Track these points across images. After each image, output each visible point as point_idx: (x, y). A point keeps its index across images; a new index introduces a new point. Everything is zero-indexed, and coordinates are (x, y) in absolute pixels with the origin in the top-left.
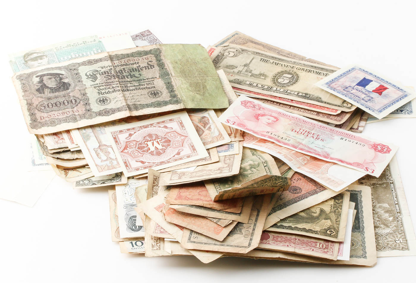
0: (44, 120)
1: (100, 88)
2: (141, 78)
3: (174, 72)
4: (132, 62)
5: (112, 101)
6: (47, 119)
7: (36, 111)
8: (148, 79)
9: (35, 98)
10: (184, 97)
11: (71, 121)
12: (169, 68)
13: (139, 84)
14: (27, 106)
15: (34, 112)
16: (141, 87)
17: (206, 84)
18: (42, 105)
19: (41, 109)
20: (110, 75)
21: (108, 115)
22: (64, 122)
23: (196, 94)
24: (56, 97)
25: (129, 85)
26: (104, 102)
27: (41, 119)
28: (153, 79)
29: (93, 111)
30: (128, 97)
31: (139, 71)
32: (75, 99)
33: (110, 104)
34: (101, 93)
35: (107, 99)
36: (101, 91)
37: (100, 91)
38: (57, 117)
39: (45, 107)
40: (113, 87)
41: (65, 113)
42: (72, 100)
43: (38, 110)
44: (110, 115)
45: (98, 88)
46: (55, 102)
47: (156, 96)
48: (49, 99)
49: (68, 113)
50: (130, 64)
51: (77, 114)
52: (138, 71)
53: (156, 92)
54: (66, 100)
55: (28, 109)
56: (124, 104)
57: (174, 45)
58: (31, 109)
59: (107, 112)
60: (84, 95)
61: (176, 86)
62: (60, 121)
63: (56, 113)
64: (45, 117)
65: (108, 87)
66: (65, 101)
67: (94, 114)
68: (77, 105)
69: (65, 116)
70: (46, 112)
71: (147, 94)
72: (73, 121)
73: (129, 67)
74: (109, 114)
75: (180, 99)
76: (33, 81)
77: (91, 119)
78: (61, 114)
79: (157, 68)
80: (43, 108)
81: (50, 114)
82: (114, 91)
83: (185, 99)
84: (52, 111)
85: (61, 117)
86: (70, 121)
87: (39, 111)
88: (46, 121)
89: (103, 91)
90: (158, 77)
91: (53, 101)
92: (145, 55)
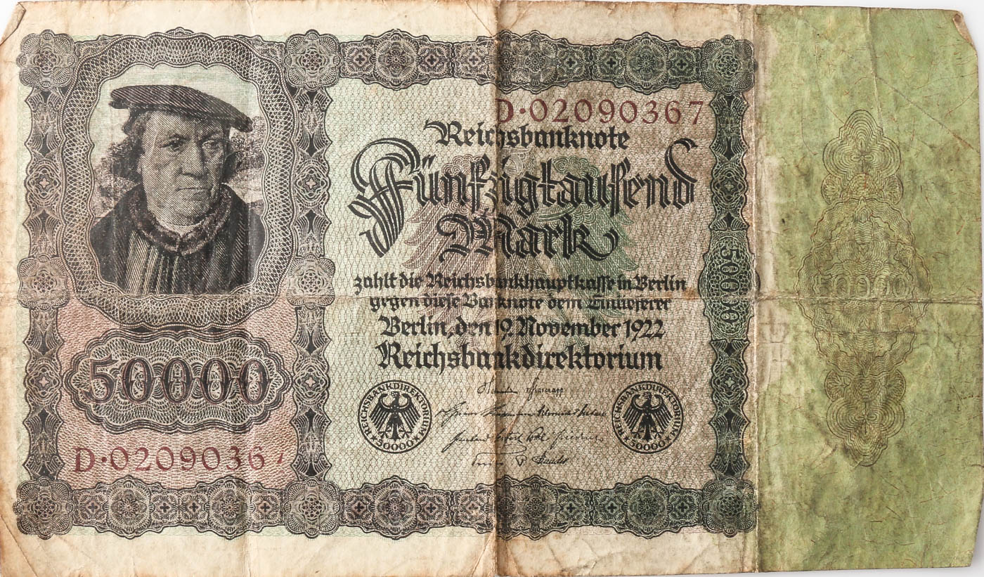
0: (88, 480)
1: (397, 313)
2: (613, 266)
3: (776, 260)
4: (594, 124)
5: (433, 430)
6: (108, 475)
7: (65, 408)
8: (643, 282)
9: (75, 303)
10: (778, 483)
11: (216, 521)
12: (759, 224)
13: (592, 320)
14: (25, 352)
15: (51, 408)
16: (599, 343)
17: (904, 368)
18: (99, 370)
19: (89, 395)
20: (467, 212)
21: (395, 535)
22: (180, 523)
23: (839, 456)
24: (178, 328)
25: (544, 314)
26: (395, 422)
27: (78, 463)
28: (662, 295)
29: (329, 477)
30: (519, 414)
31: (615, 210)
32: (262, 370)
33: (424, 445)
34: (395, 357)
35: (416, 404)
36: (399, 338)
37: (391, 340)
38: (153, 476)
39: (110, 384)
40: (462, 327)
41: (199, 458)
42: (246, 369)
43: (74, 394)
44: (407, 533)
45: (387, 311)
46: (164, 361)
47: (648, 438)
48: (141, 329)
49: (212, 461)
50: (582, 134)
51: (252, 476)
52: (608, 206)
53: (655, 402)
54: (221, 363)
55: (27, 378)
56: (486, 476)
57: (830, 21)
58: (44, 382)
59: (393, 506)
60: (311, 349)
61: (761, 381)
62: (165, 508)
63: (154, 441)
64: (98, 456)
65: (438, 315)
66: (215, 369)
67: (331, 507)
68: (264, 414)
69: (190, 481)
70: (108, 424)
71: (608, 413)
72: (224, 526)
73: (576, 160)
74: (401, 526)
75: (751, 497)
76: (93, 132)
77: (311, 536)
78: (178, 461)
79: (702, 207)
80: (99, 387)
81: (124, 445)
82: (460, 357)
83: (778, 499)
84: (140, 425)
85: (174, 479)
86: (210, 524)
87: (79, 405)
88: (99, 486)
89: (408, 343)
90: (691, 283)
91: (159, 352)
92: (674, 84)
